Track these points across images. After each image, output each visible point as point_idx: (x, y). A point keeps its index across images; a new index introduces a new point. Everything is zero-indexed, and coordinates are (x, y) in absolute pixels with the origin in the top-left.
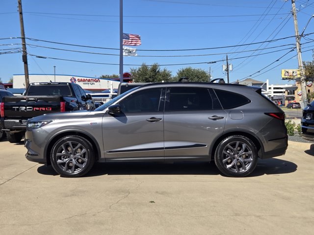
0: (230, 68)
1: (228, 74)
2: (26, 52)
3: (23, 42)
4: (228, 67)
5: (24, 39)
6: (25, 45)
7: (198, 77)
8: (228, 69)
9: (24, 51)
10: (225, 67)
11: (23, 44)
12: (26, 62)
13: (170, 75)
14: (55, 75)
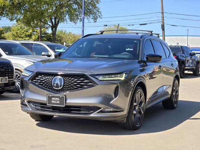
2: (164, 22)
5: (163, 13)
6: (163, 17)
11: (162, 17)
12: (163, 30)
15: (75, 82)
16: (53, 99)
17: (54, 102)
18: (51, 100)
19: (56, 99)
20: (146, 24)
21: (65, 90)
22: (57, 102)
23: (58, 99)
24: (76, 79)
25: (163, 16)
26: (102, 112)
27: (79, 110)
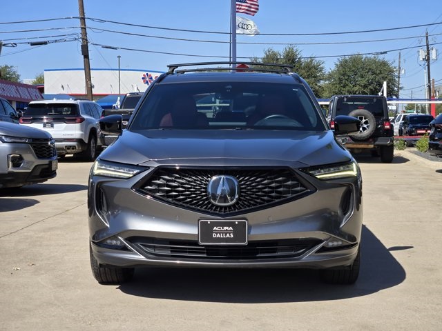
0: (433, 55)
1: (428, 66)
2: (87, 40)
3: (82, 24)
4: (428, 54)
5: (83, 19)
6: (85, 28)
7: (373, 73)
8: (429, 58)
9: (83, 39)
10: (423, 54)
11: (82, 28)
12: (86, 56)
13: (321, 69)
14: (119, 70)
15: (266, 186)
16: (215, 228)
17: (218, 235)
18: (212, 232)
19: (225, 228)
20: (45, 43)
21: (243, 206)
22: (228, 235)
23: (231, 228)
24: (268, 179)
25: (83, 26)
26: (324, 249)
27: (274, 251)
